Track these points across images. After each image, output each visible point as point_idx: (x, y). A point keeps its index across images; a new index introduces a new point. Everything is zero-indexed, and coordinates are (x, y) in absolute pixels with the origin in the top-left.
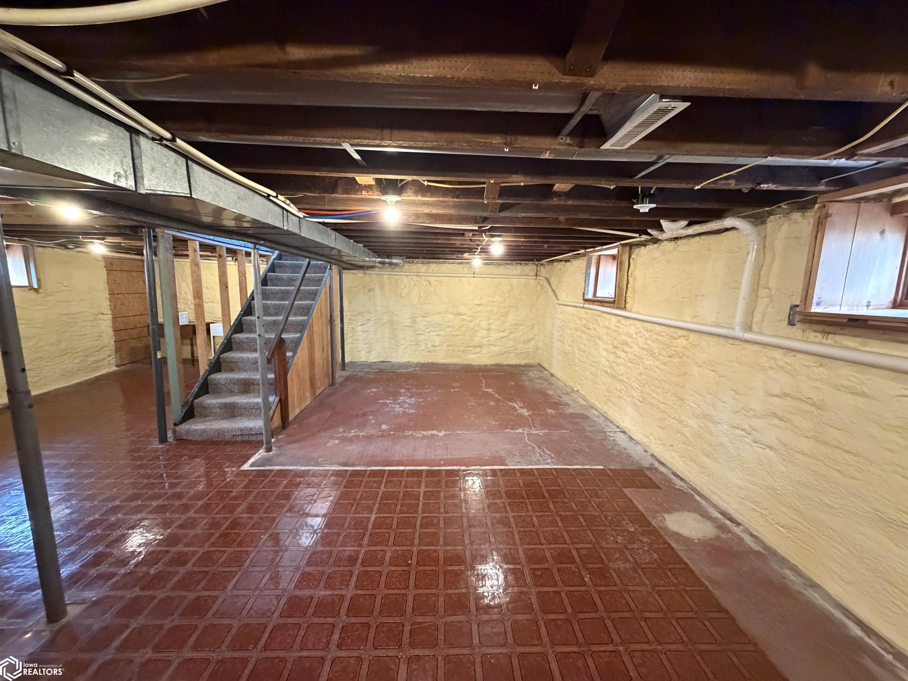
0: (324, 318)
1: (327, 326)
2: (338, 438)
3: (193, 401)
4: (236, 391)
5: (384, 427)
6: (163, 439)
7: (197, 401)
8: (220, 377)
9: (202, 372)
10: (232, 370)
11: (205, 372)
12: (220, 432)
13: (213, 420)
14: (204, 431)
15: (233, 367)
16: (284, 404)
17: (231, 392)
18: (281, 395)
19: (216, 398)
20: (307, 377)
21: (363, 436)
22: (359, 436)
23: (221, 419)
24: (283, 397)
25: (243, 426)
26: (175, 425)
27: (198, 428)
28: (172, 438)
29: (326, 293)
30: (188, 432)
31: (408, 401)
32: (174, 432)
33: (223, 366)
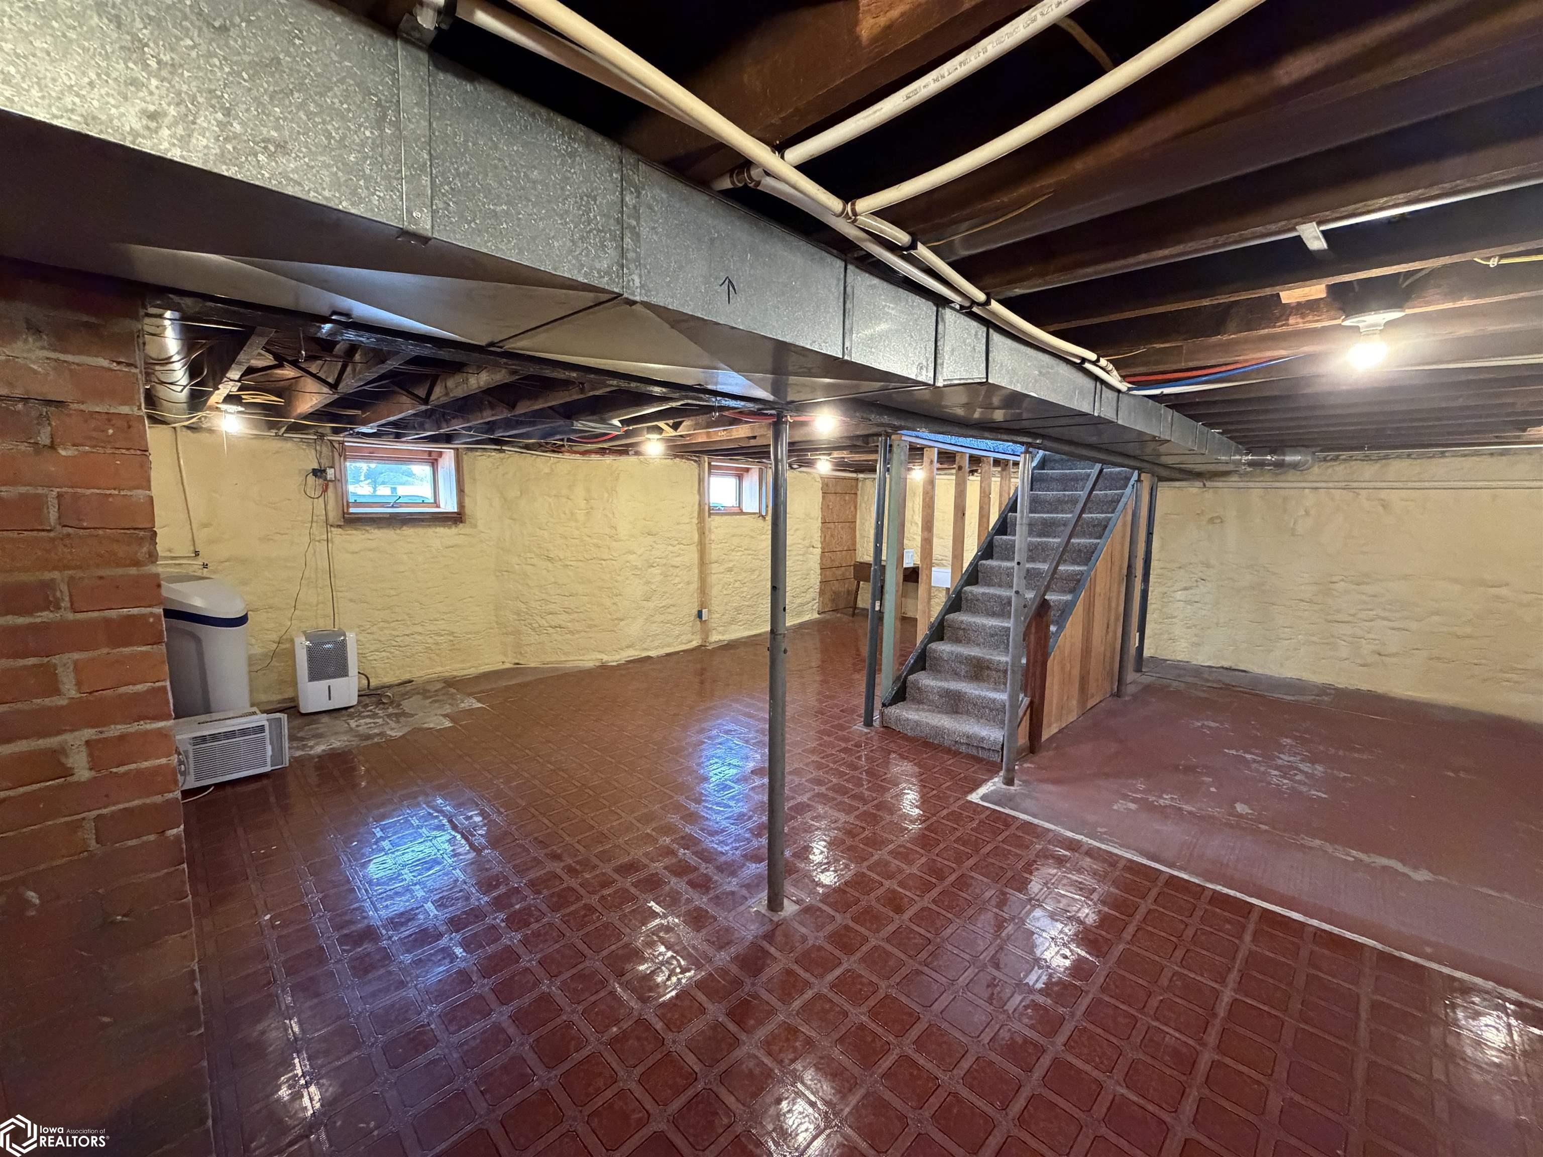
0: (1116, 569)
1: (1119, 585)
2: (1134, 801)
3: (906, 677)
4: (963, 673)
5: (1240, 808)
6: (869, 723)
7: (911, 677)
8: (943, 648)
9: (920, 638)
10: (958, 641)
11: (925, 638)
12: (939, 732)
13: (929, 711)
14: (917, 723)
15: (960, 635)
16: (1036, 712)
17: (956, 674)
18: (1033, 697)
19: (935, 679)
20: (1076, 672)
21: (1190, 813)
22: (1180, 809)
23: (939, 712)
24: (1036, 700)
25: (971, 732)
26: (884, 705)
27: (910, 717)
28: (878, 722)
29: (1124, 525)
30: (898, 719)
31: (1306, 767)
32: (882, 714)
33: (948, 633)
